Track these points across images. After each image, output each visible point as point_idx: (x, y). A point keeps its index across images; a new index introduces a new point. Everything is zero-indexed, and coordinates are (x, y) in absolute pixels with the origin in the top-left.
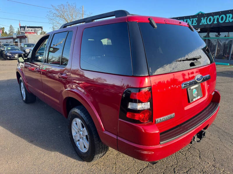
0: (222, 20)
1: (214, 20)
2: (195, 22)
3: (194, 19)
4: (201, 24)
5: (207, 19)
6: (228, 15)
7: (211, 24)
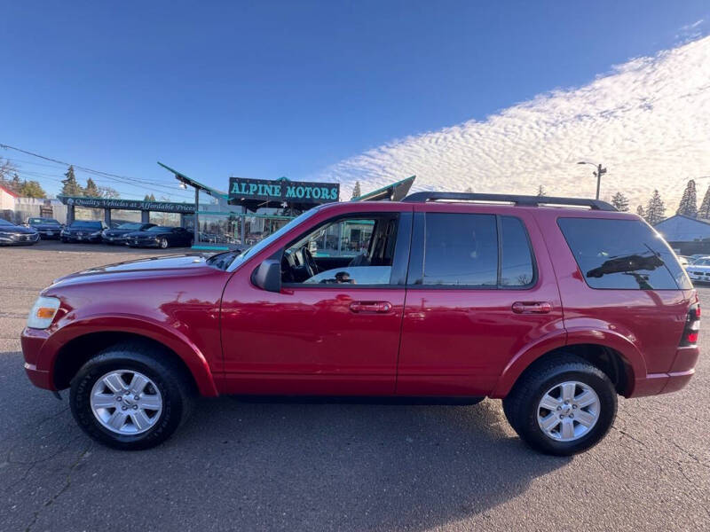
0: (316, 194)
1: (306, 193)
2: (277, 191)
3: (276, 187)
4: (287, 196)
5: (295, 190)
6: (323, 189)
7: (302, 199)
